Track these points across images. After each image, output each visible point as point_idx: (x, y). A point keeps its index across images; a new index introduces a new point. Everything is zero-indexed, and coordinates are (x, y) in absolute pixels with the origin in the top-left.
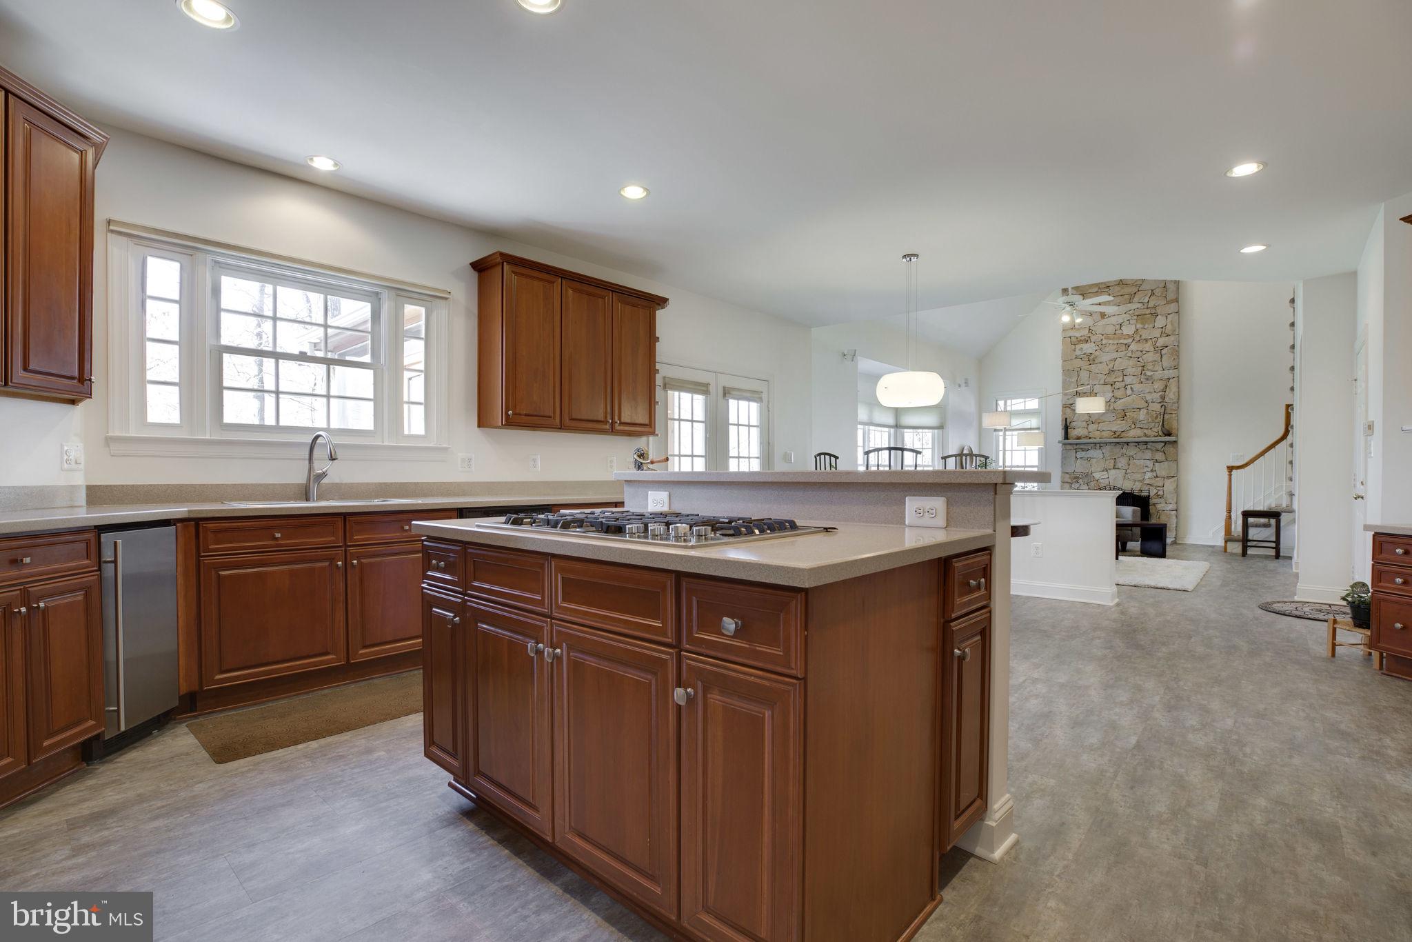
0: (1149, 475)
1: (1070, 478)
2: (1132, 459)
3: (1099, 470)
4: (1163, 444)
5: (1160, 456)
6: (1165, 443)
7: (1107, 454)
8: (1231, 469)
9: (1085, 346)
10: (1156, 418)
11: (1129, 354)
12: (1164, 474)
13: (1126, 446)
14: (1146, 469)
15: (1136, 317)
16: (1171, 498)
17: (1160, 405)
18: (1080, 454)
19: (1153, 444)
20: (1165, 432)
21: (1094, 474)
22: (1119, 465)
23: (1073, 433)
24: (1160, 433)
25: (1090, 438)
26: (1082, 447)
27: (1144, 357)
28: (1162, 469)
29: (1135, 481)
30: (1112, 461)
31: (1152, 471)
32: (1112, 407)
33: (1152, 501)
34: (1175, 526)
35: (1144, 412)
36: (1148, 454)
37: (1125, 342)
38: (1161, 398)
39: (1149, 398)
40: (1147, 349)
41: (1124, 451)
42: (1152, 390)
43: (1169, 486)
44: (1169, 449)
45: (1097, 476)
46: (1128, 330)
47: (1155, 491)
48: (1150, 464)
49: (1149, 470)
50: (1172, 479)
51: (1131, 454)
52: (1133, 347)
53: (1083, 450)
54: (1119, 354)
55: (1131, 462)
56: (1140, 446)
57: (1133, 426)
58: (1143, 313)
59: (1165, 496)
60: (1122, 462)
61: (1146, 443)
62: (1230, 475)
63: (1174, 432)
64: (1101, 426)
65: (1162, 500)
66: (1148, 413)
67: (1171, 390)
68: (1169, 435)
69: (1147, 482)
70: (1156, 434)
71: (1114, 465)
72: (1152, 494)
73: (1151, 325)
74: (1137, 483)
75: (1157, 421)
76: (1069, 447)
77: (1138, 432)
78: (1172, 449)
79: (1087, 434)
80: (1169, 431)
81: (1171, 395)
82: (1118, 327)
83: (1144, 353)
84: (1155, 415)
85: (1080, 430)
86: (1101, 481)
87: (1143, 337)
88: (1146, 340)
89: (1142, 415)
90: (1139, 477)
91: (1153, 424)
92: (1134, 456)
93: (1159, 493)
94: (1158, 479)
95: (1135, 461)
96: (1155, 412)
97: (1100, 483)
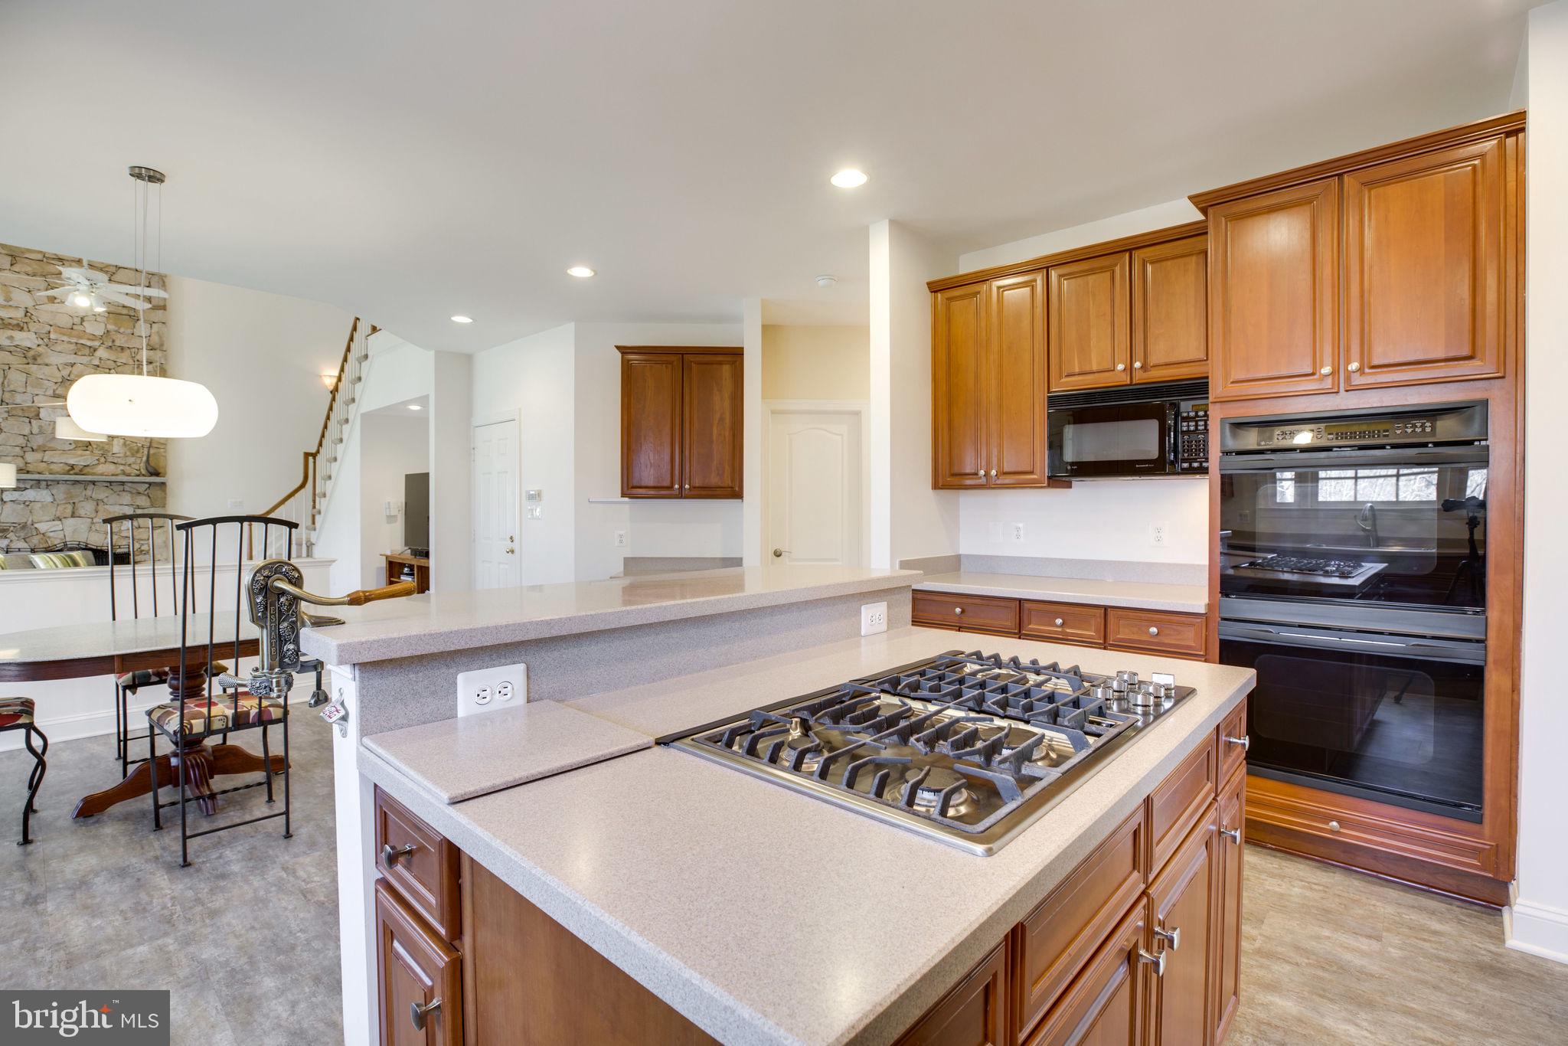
2: (101, 504)
3: (47, 519)
4: (147, 486)
6: (150, 484)
7: (60, 496)
9: (19, 335)
10: (138, 451)
11: (97, 362)
13: (91, 487)
15: (106, 315)
18: (10, 495)
19: (134, 485)
20: (151, 470)
21: (39, 525)
22: (81, 512)
24: (143, 472)
25: (29, 472)
30: (70, 507)
35: (118, 441)
36: (126, 498)
37: (90, 344)
40: (123, 361)
41: (89, 493)
44: (156, 492)
45: (43, 527)
46: (94, 328)
47: (137, 546)
48: (128, 510)
51: (101, 496)
52: (102, 353)
54: (80, 359)
55: (100, 507)
56: (112, 487)
57: (103, 460)
58: (118, 312)
59: (150, 552)
60: (87, 508)
61: (123, 483)
63: (161, 471)
64: (52, 456)
66: (125, 444)
68: (157, 474)
70: (138, 473)
71: (73, 513)
73: (129, 331)
75: (138, 455)
77: (111, 468)
78: (159, 492)
80: (155, 470)
82: (78, 320)
83: (119, 364)
84: (136, 448)
86: (51, 535)
87: (118, 343)
88: (122, 349)
89: (116, 446)
91: (133, 459)
92: (105, 500)
93: (143, 548)
94: (141, 530)
95: (106, 507)
96: (135, 444)
97: (49, 537)
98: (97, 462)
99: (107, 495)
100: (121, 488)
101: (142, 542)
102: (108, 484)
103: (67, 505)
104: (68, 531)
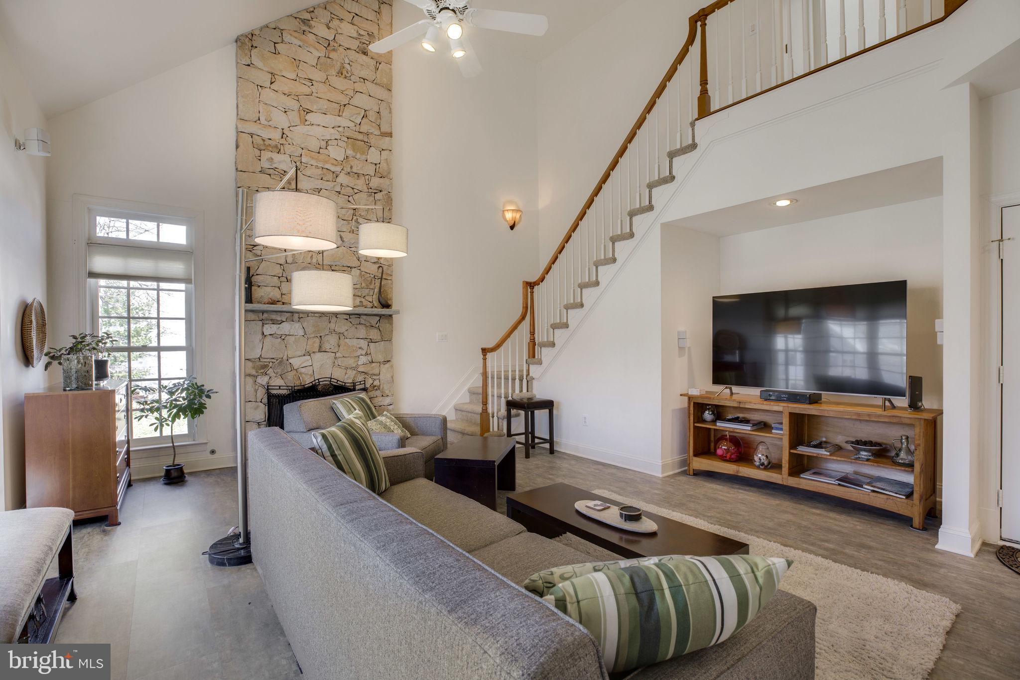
0: (363, 360)
1: (254, 368)
2: (343, 337)
3: (299, 353)
4: (378, 318)
5: (374, 334)
6: (381, 316)
7: (310, 330)
8: (485, 351)
9: (277, 157)
10: (372, 282)
11: (338, 189)
12: (379, 357)
13: (334, 320)
14: (360, 352)
15: (346, 139)
16: (388, 389)
18: (269, 329)
19: (368, 318)
20: (382, 302)
21: (291, 361)
22: (327, 346)
23: (257, 293)
24: (376, 303)
25: (283, 303)
26: (274, 316)
27: (356, 197)
28: (377, 351)
29: (346, 368)
30: (318, 340)
31: (366, 354)
35: (356, 272)
36: (362, 332)
37: (333, 168)
40: (359, 188)
41: (332, 326)
43: (384, 373)
44: (384, 325)
45: (296, 362)
46: (336, 153)
47: (370, 381)
48: (363, 344)
49: (364, 353)
50: (387, 365)
51: (342, 330)
52: (343, 179)
53: (274, 322)
54: (325, 185)
55: (342, 341)
56: (351, 320)
58: (355, 137)
59: (381, 387)
60: (331, 342)
61: (359, 315)
62: (485, 359)
63: (389, 302)
65: (378, 393)
66: (361, 275)
68: (387, 306)
69: (361, 369)
70: (372, 304)
71: (320, 347)
72: (368, 386)
73: (364, 157)
74: (350, 372)
75: (372, 286)
76: (251, 316)
78: (387, 325)
79: (279, 296)
80: (385, 301)
82: (323, 144)
83: (356, 191)
84: (369, 279)
85: (269, 289)
86: (303, 370)
87: (354, 170)
89: (353, 277)
90: (351, 362)
91: (367, 291)
92: (346, 334)
94: (374, 365)
95: (346, 340)
96: (368, 275)
97: (301, 373)
99: (347, 328)
100: (357, 321)
101: (375, 377)
102: (347, 317)
103: (315, 339)
104: (316, 366)
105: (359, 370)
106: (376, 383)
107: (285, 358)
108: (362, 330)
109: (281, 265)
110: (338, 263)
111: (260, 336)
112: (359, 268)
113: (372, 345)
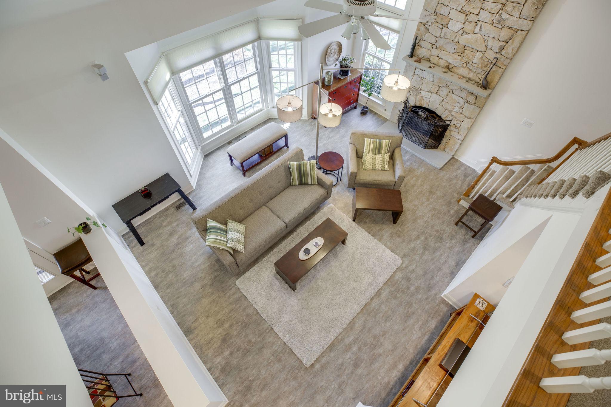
0: (457, 109)
2: (451, 92)
3: (427, 90)
5: (471, 99)
7: (436, 80)
10: (486, 66)
12: (467, 114)
14: (457, 104)
16: (463, 132)
17: (495, 56)
18: (418, 71)
20: (485, 83)
21: (421, 91)
22: (440, 92)
23: (419, 51)
28: (468, 109)
29: (446, 109)
30: (438, 88)
31: (461, 107)
32: (456, 40)
33: (449, 128)
34: (456, 149)
35: (479, 55)
38: (500, 48)
39: (490, 44)
41: (449, 83)
42: (497, 37)
43: (466, 124)
45: (423, 93)
47: (455, 122)
48: (462, 101)
49: (459, 106)
50: (469, 120)
51: (453, 88)
55: (450, 94)
57: (465, 65)
59: (460, 129)
60: (444, 91)
62: (491, 163)
64: (442, 54)
65: (456, 130)
66: (482, 58)
67: (512, 44)
69: (453, 113)
70: (478, 81)
71: (437, 92)
72: (452, 123)
74: (446, 111)
75: (485, 69)
79: (428, 56)
80: (488, 83)
81: (509, 50)
84: (486, 63)
85: (424, 50)
86: (425, 99)
89: (477, 57)
90: (450, 107)
91: (480, 71)
92: (454, 91)
93: (457, 125)
94: (462, 115)
95: (452, 94)
96: (487, 60)
97: (423, 99)
98: (461, 65)
99: (456, 88)
101: (458, 122)
103: (436, 87)
104: (432, 100)
105: (452, 113)
106: (458, 125)
107: (419, 89)
108: (465, 93)
109: (436, 37)
110: (469, 45)
111: (413, 73)
112: (484, 53)
113: (466, 104)
